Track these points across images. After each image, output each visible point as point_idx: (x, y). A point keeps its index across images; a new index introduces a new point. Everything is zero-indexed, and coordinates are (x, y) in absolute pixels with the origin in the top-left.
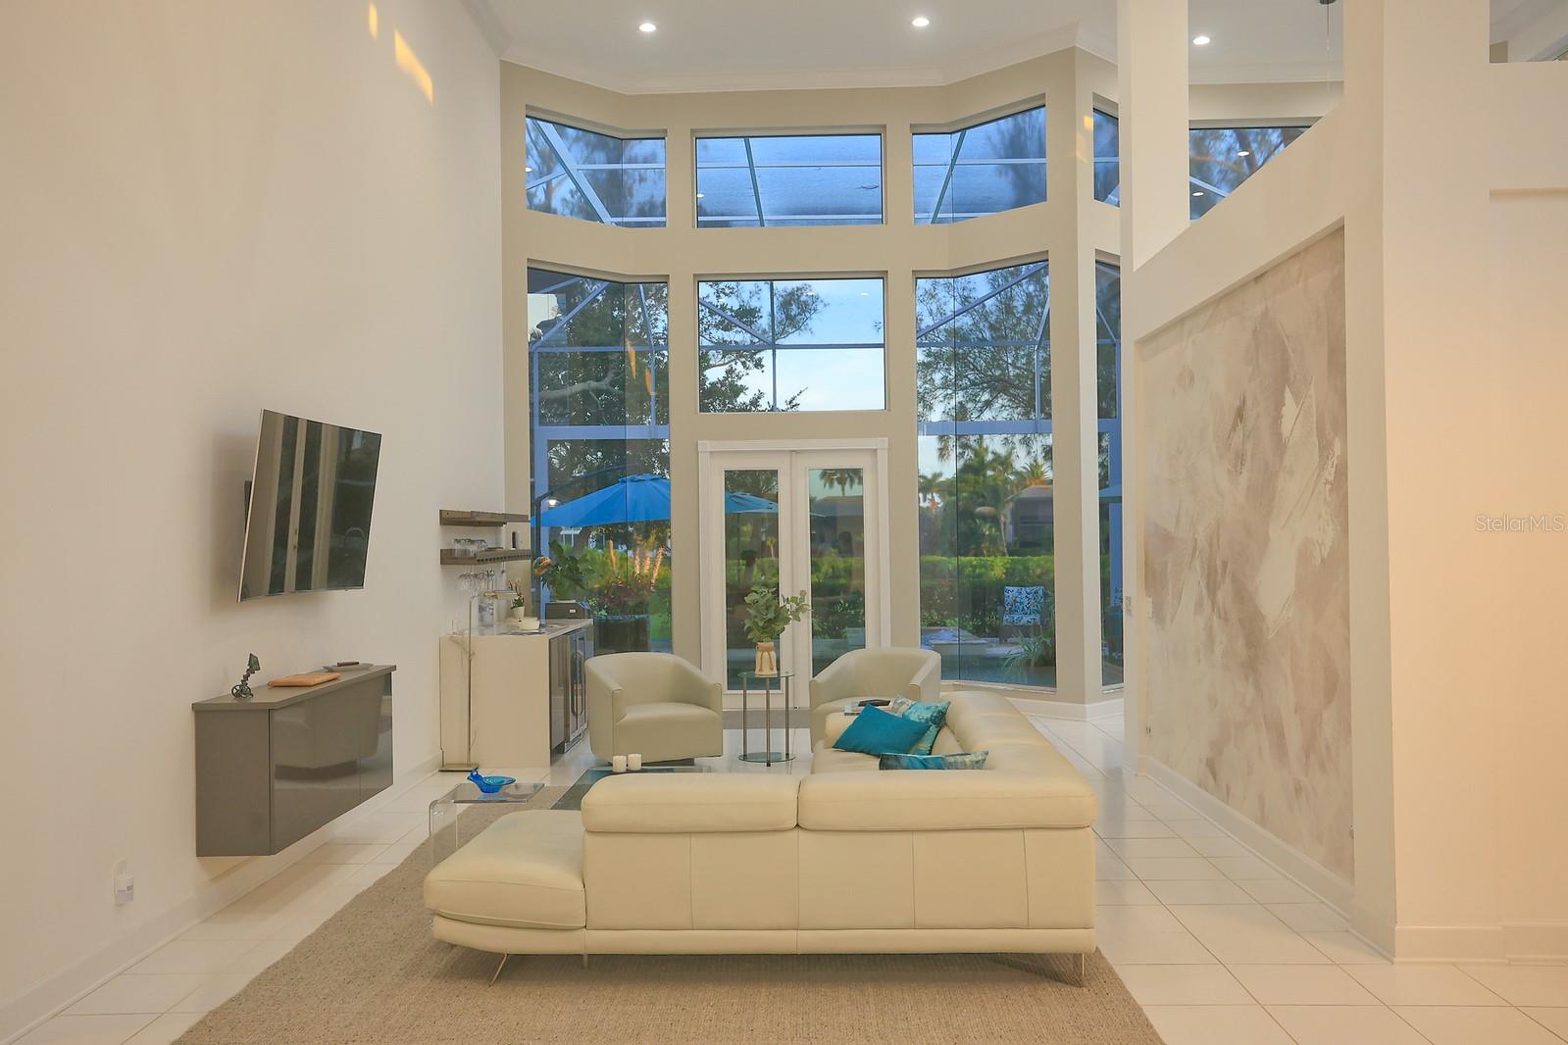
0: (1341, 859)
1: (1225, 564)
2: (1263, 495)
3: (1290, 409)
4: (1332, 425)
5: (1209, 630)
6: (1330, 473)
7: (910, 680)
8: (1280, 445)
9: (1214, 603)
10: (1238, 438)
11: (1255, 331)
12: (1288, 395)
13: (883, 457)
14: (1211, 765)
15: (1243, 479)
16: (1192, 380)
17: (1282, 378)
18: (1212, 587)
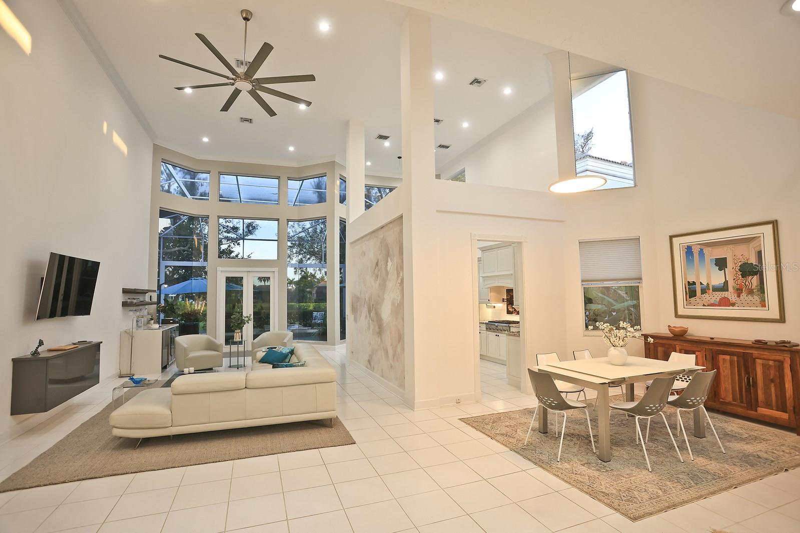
0: (402, 385)
1: (373, 305)
2: (383, 286)
3: (390, 264)
4: (400, 268)
5: (369, 323)
6: (399, 281)
7: (284, 340)
8: (387, 273)
9: (370, 317)
10: (376, 270)
11: (381, 242)
12: (389, 259)
13: (276, 274)
14: (369, 361)
15: (378, 282)
16: (365, 254)
17: (388, 255)
18: (370, 312)
